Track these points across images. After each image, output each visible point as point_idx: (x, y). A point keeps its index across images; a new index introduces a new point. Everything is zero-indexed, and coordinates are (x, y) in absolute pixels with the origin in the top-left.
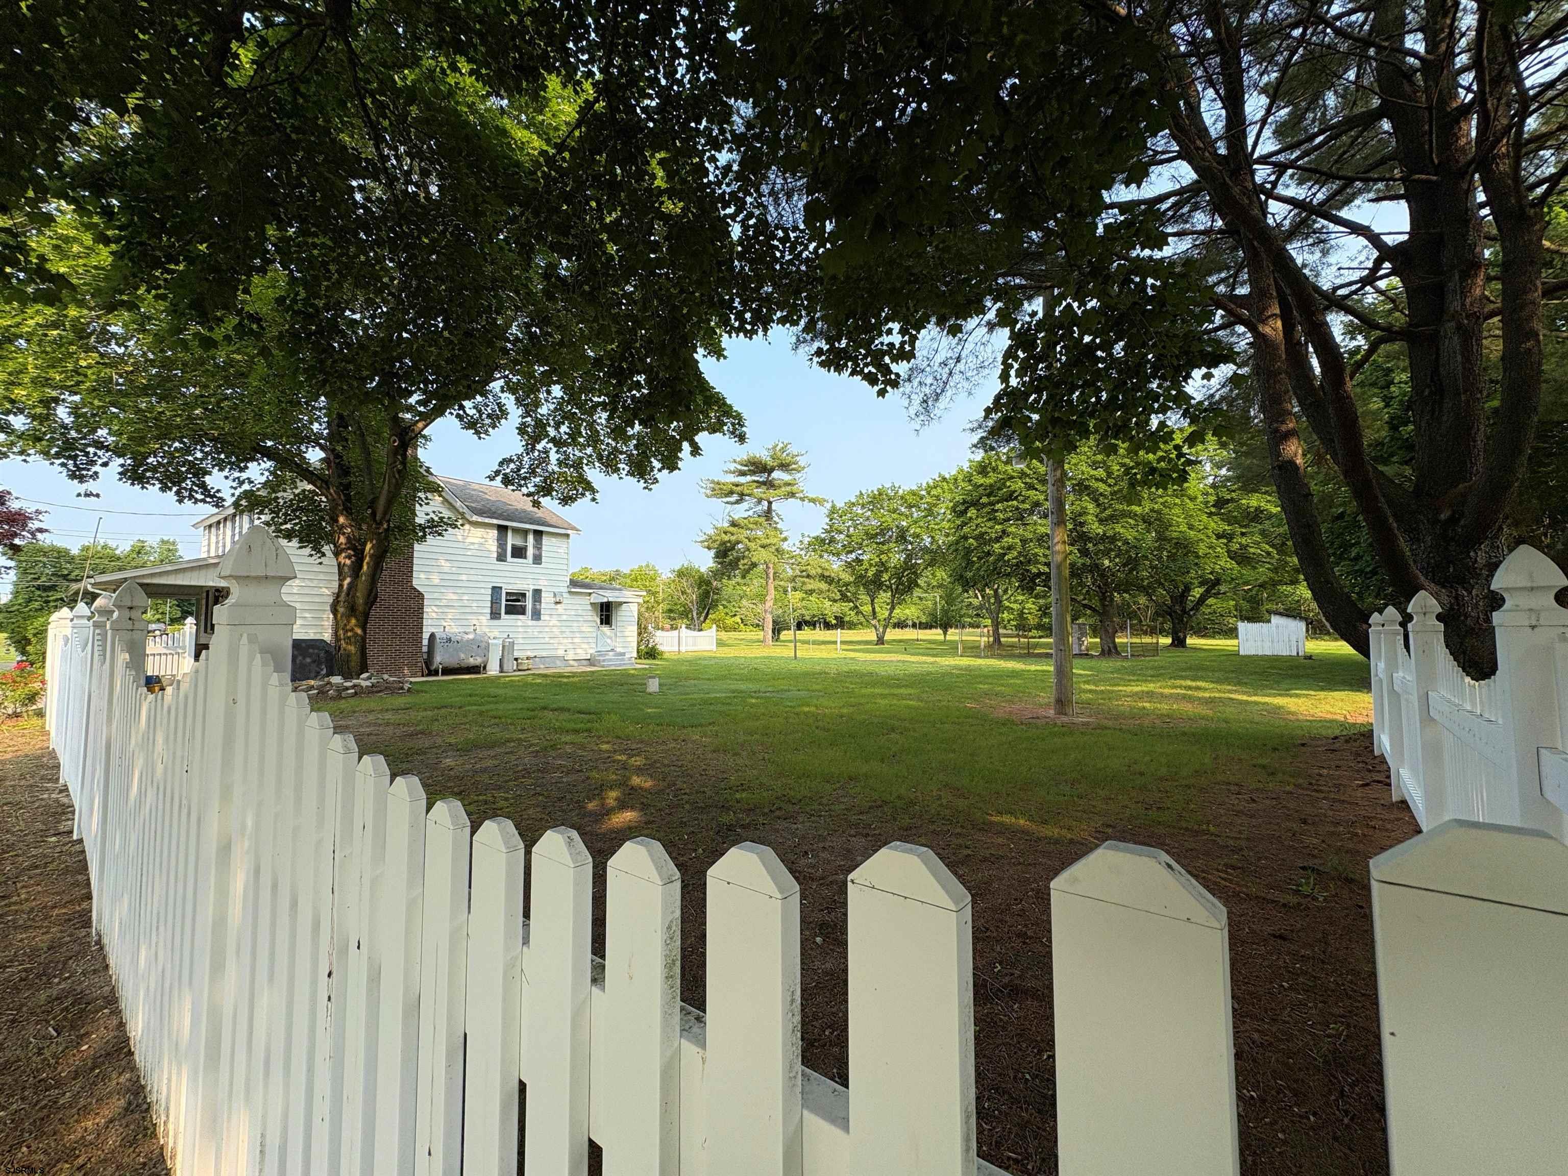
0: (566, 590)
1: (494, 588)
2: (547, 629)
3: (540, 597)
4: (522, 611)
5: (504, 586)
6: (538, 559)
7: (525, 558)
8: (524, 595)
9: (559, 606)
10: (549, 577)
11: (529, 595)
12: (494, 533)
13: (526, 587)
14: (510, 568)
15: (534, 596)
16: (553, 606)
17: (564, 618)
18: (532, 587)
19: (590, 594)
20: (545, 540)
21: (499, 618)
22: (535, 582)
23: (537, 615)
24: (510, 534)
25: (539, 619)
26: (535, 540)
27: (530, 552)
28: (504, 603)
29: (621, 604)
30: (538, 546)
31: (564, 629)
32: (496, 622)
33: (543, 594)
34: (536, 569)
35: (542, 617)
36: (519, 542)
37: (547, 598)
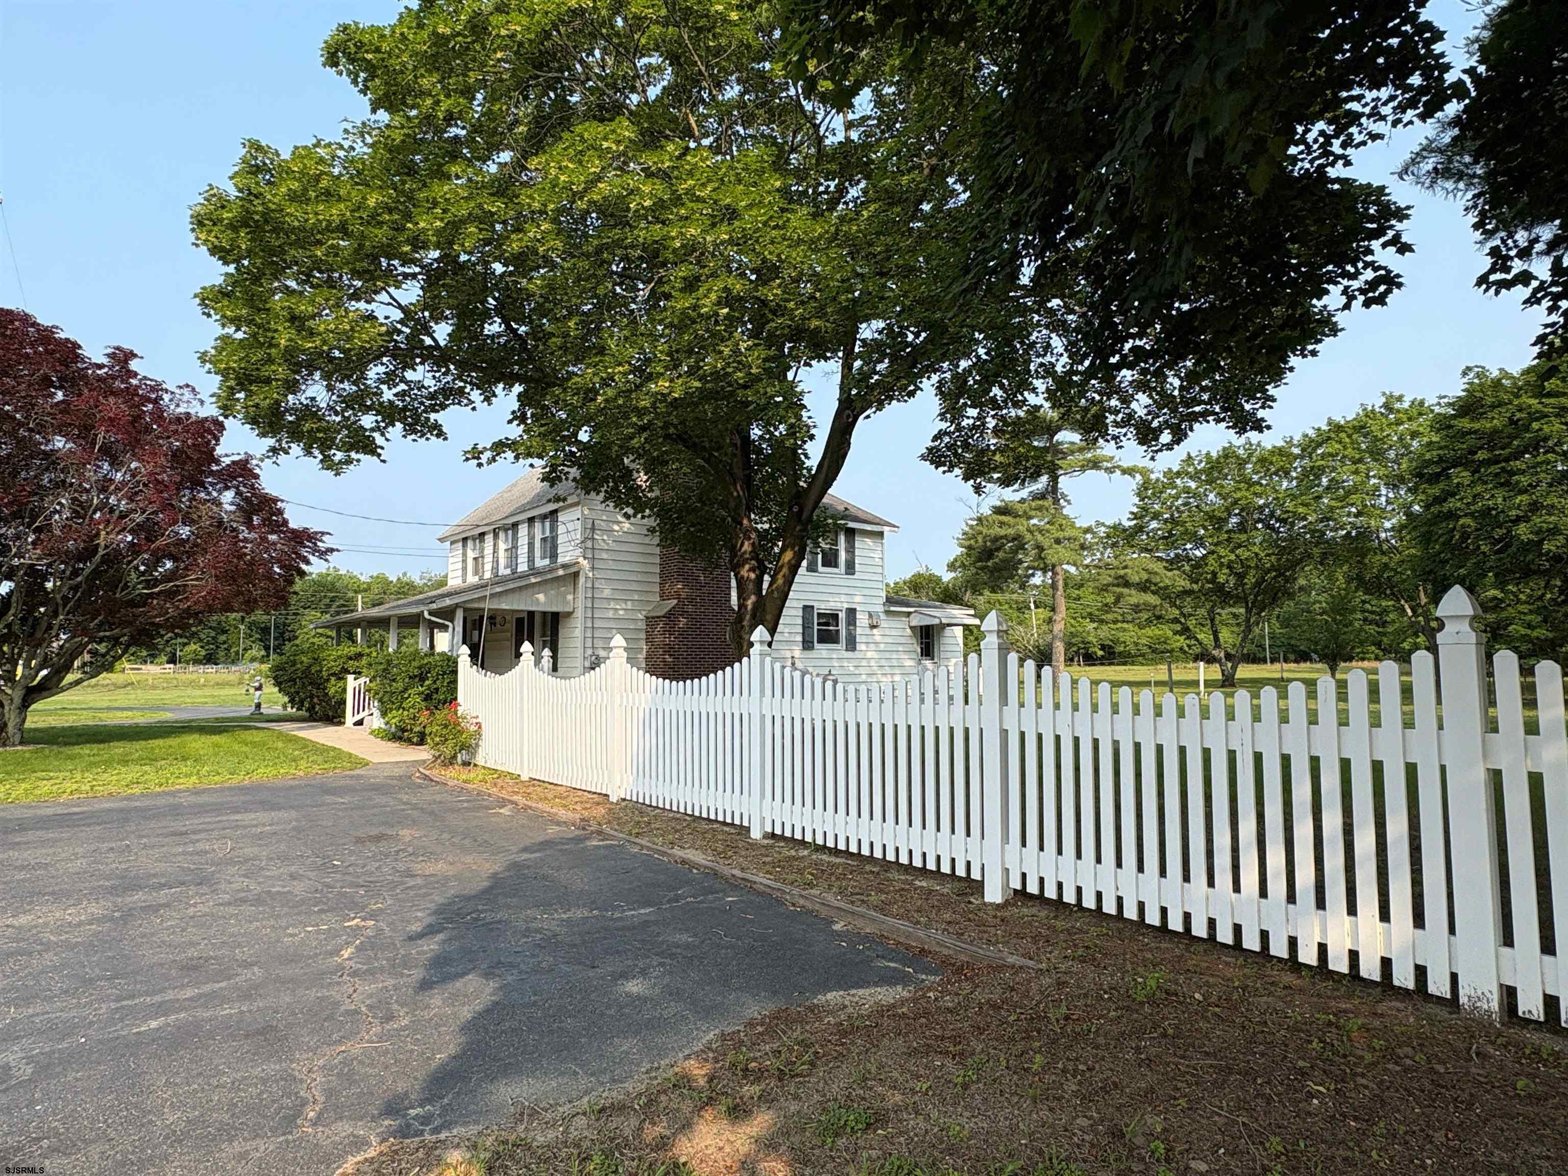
0: (882, 609)
1: (805, 608)
2: (864, 663)
3: (855, 619)
4: (836, 639)
5: (816, 605)
6: (850, 568)
7: (836, 566)
8: (835, 617)
9: (875, 631)
10: (866, 592)
11: (842, 616)
13: (838, 606)
14: (821, 581)
15: (848, 617)
16: (868, 631)
17: (882, 647)
18: (846, 606)
19: (909, 614)
20: (859, 542)
21: (812, 648)
22: (848, 599)
23: (852, 645)
25: (854, 649)
26: (847, 541)
27: (843, 556)
28: (816, 627)
29: (943, 626)
30: (851, 550)
31: (883, 663)
32: (809, 653)
33: (858, 615)
34: (849, 581)
35: (859, 647)
36: (830, 546)
37: (862, 620)
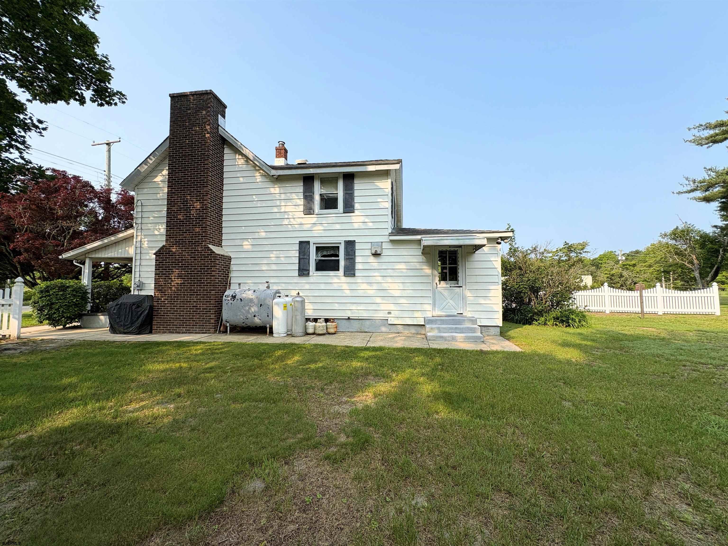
0: (386, 239)
1: (301, 243)
2: (363, 287)
3: (354, 250)
4: (335, 267)
5: (312, 241)
6: (349, 208)
7: (335, 207)
8: (336, 248)
9: (377, 259)
10: (364, 226)
11: (342, 248)
12: (299, 187)
13: (337, 239)
14: (319, 221)
15: (346, 248)
16: (370, 259)
17: (386, 272)
18: (344, 239)
19: (420, 241)
21: (308, 275)
22: (347, 233)
23: (350, 270)
24: (317, 186)
25: (354, 275)
26: (346, 184)
27: (341, 200)
28: (313, 258)
30: (349, 191)
32: (304, 280)
33: (357, 246)
34: (348, 218)
36: (328, 191)
37: (362, 250)
